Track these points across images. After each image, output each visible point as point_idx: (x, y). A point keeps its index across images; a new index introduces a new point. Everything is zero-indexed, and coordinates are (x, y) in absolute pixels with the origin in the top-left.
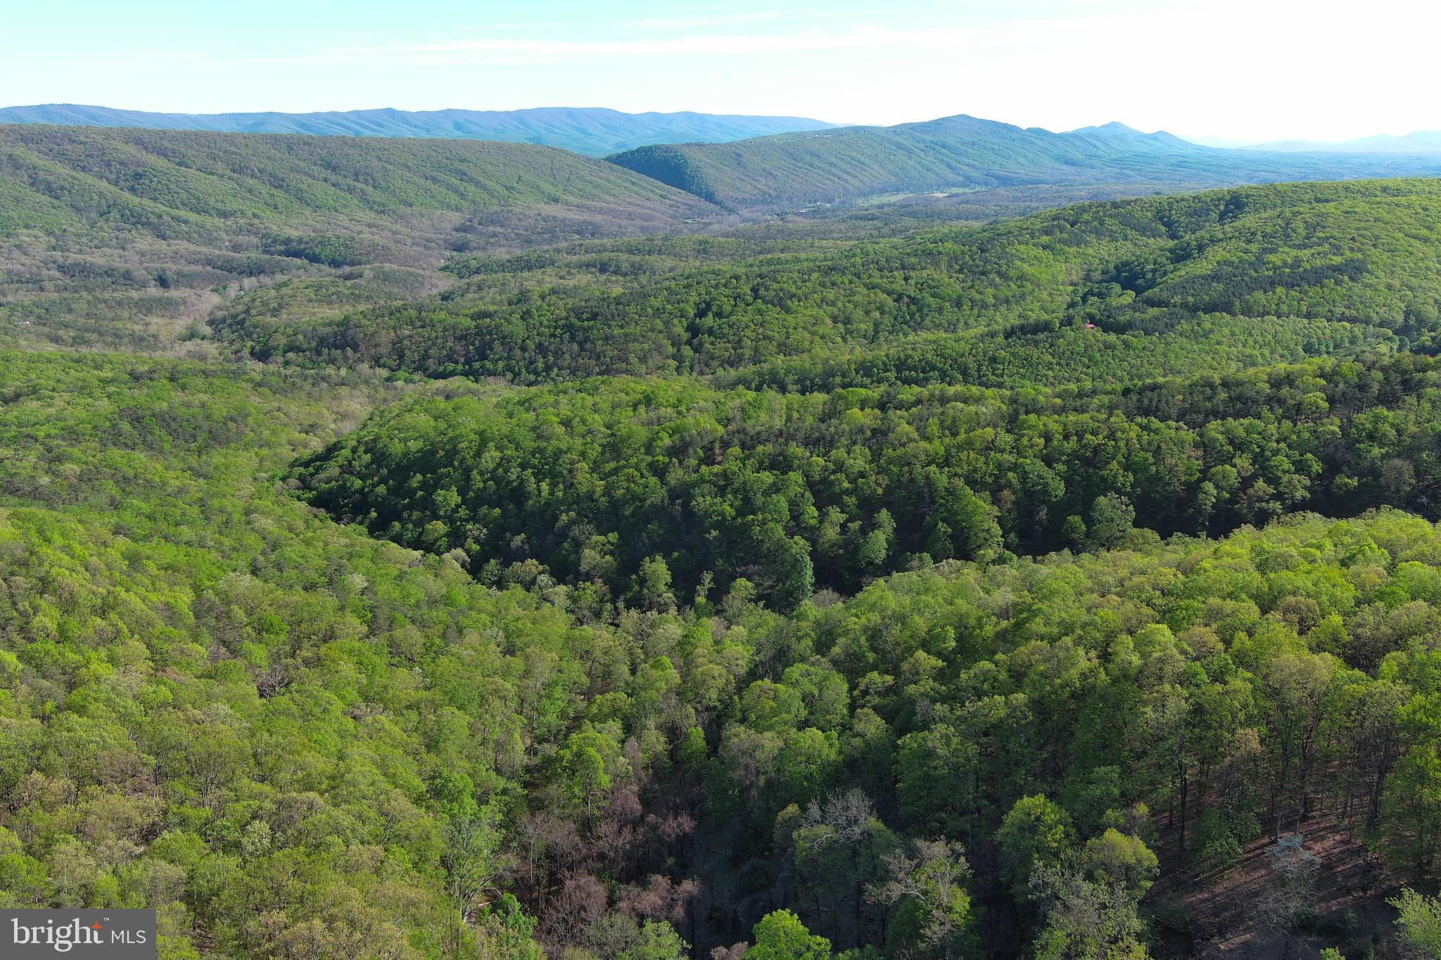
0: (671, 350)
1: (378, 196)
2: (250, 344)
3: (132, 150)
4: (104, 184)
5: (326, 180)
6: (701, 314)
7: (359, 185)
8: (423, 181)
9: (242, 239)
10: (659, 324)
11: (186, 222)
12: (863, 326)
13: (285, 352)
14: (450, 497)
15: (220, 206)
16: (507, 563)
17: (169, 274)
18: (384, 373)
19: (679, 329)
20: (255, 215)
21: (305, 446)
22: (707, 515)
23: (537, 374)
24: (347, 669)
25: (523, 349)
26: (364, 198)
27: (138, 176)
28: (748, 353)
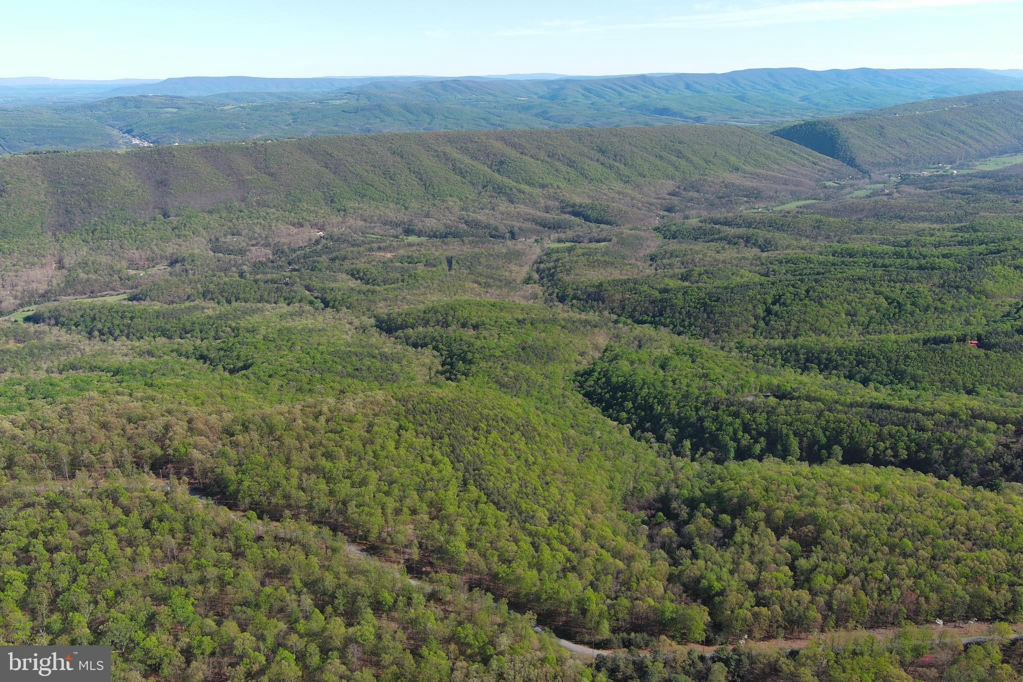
0: (753, 322)
1: (625, 171)
2: (556, 291)
3: (498, 145)
4: (486, 168)
5: (598, 161)
6: (774, 303)
7: (616, 164)
8: (652, 159)
9: (551, 203)
10: (750, 307)
11: (523, 193)
12: (862, 319)
13: (572, 299)
14: (630, 405)
15: (540, 181)
16: (643, 432)
17: (516, 230)
18: (614, 317)
19: (761, 312)
20: (558, 187)
21: (580, 363)
22: (707, 428)
23: (684, 327)
24: (595, 459)
25: (680, 313)
26: (618, 173)
27: (502, 163)
28: (792, 329)
